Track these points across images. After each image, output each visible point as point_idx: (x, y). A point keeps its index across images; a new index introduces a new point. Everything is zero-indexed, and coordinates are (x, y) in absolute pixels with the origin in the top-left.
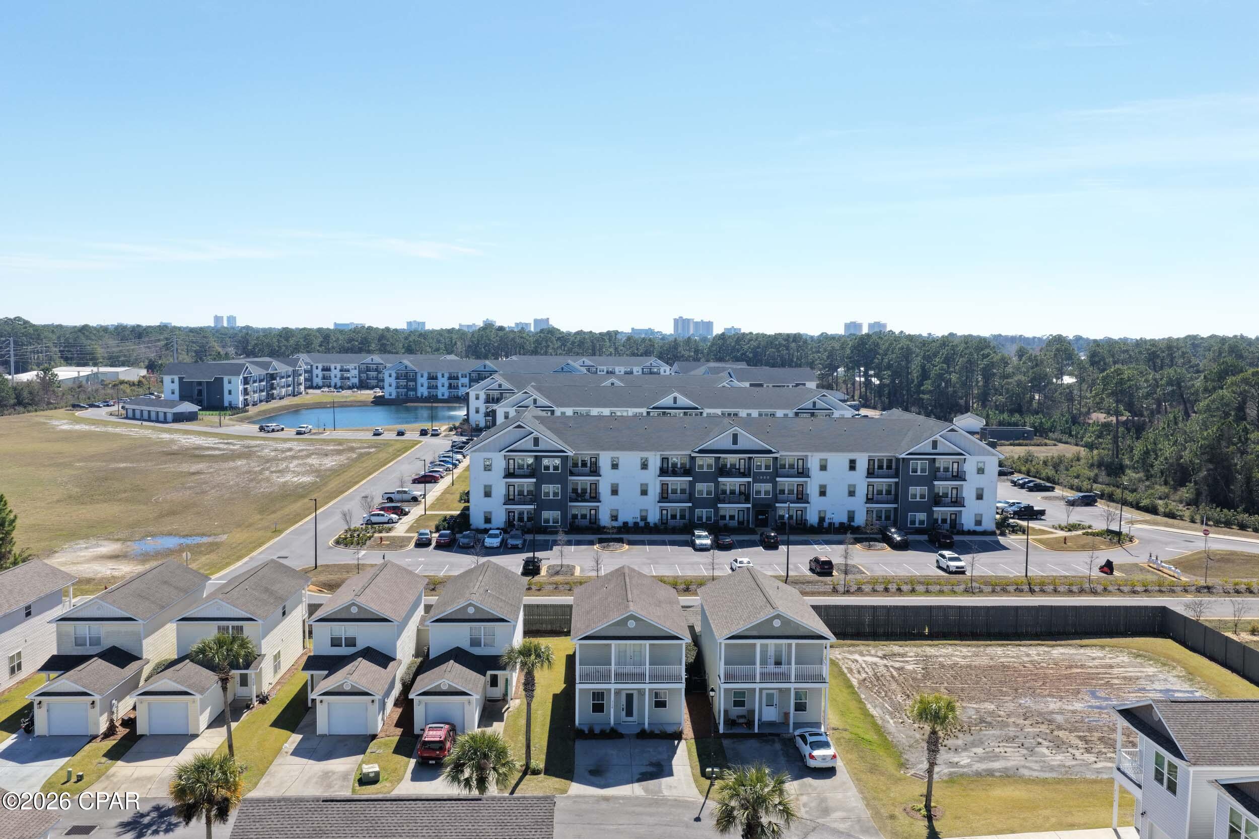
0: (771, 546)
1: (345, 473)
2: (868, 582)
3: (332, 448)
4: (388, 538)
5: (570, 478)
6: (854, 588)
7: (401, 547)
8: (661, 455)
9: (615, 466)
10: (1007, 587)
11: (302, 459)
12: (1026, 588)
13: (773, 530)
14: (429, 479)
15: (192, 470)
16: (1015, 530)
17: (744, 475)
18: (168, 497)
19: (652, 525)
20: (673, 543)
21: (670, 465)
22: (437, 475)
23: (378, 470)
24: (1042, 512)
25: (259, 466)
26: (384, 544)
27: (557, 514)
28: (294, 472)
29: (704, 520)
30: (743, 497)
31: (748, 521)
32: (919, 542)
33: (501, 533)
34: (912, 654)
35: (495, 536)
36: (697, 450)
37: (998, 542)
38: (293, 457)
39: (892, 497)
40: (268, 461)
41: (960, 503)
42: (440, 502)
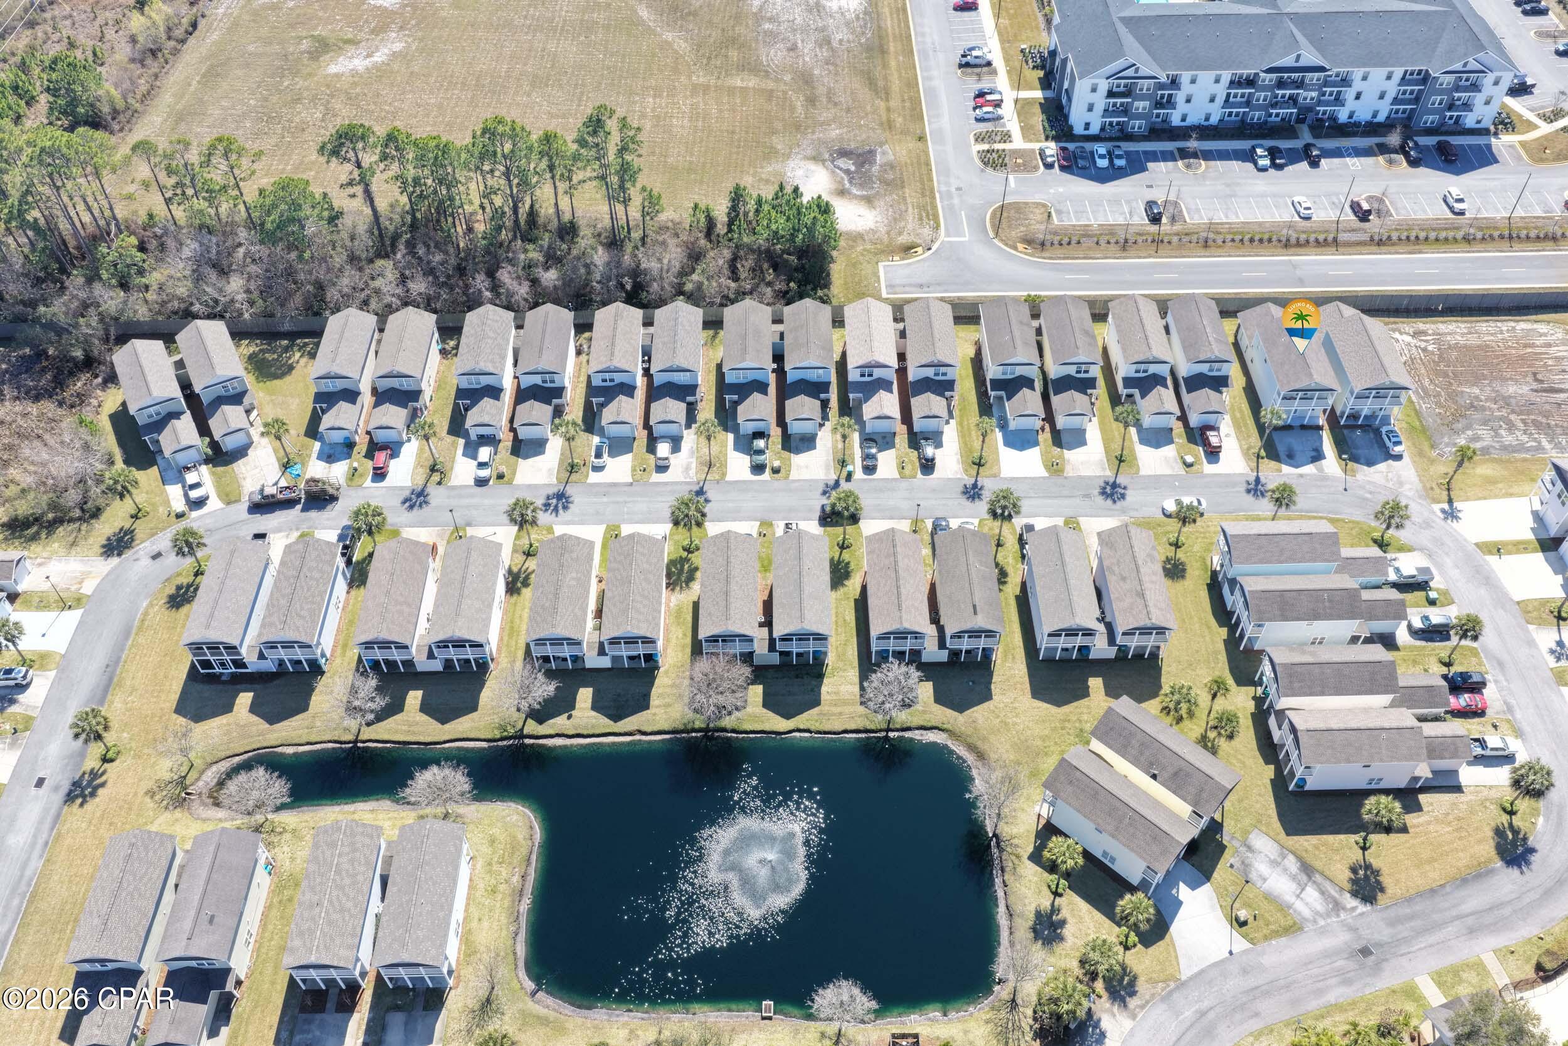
2: (1396, 228)
4: (1017, 153)
6: (1385, 237)
8: (1231, 68)
9: (1193, 82)
10: (1494, 235)
12: (1506, 234)
13: (1311, 128)
17: (1297, 87)
20: (1236, 155)
21: (1238, 77)
24: (1533, 86)
26: (1020, 164)
29: (1255, 120)
30: (1291, 103)
31: (1290, 119)
32: (1428, 148)
34: (1430, 332)
35: (1104, 157)
37: (1490, 149)
39: (1412, 101)
41: (1469, 108)
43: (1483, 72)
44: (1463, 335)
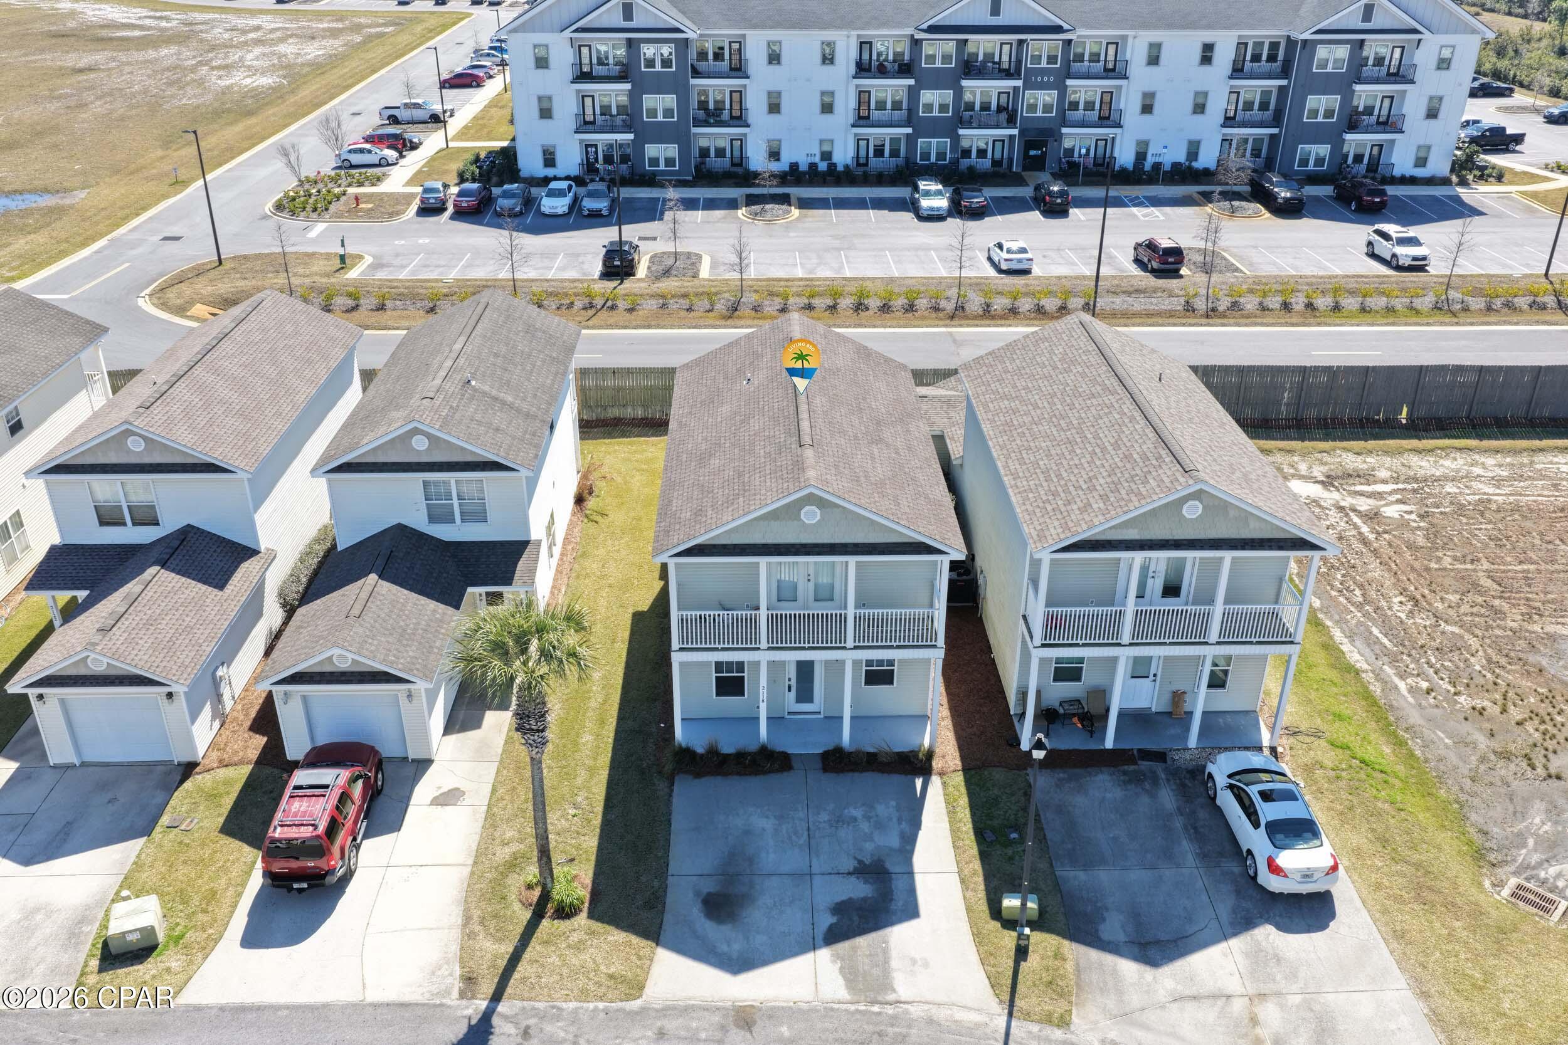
0: (1055, 210)
1: (336, 70)
2: (1251, 291)
3: (325, 25)
4: (370, 197)
5: (694, 82)
6: (1223, 305)
7: (391, 215)
8: (859, 36)
9: (774, 58)
10: (1516, 300)
11: (271, 45)
12: (1550, 300)
13: (1057, 176)
14: (467, 81)
15: (81, 64)
16: (1484, 173)
17: (1008, 74)
18: (17, 114)
19: (840, 168)
20: (879, 204)
21: (874, 57)
22: (480, 73)
23: (388, 64)
24: (1519, 139)
25: (194, 57)
26: (361, 210)
27: (672, 150)
28: (249, 68)
29: (933, 159)
30: (1004, 116)
31: (1011, 160)
32: (1317, 199)
33: (570, 188)
34: (1383, 474)
35: (560, 193)
36: (925, 26)
37: (1458, 199)
38: (258, 42)
39: (1268, 115)
40: (213, 48)
41: (1394, 124)
42: (477, 127)
43: (1415, 31)
44: (1497, 481)
